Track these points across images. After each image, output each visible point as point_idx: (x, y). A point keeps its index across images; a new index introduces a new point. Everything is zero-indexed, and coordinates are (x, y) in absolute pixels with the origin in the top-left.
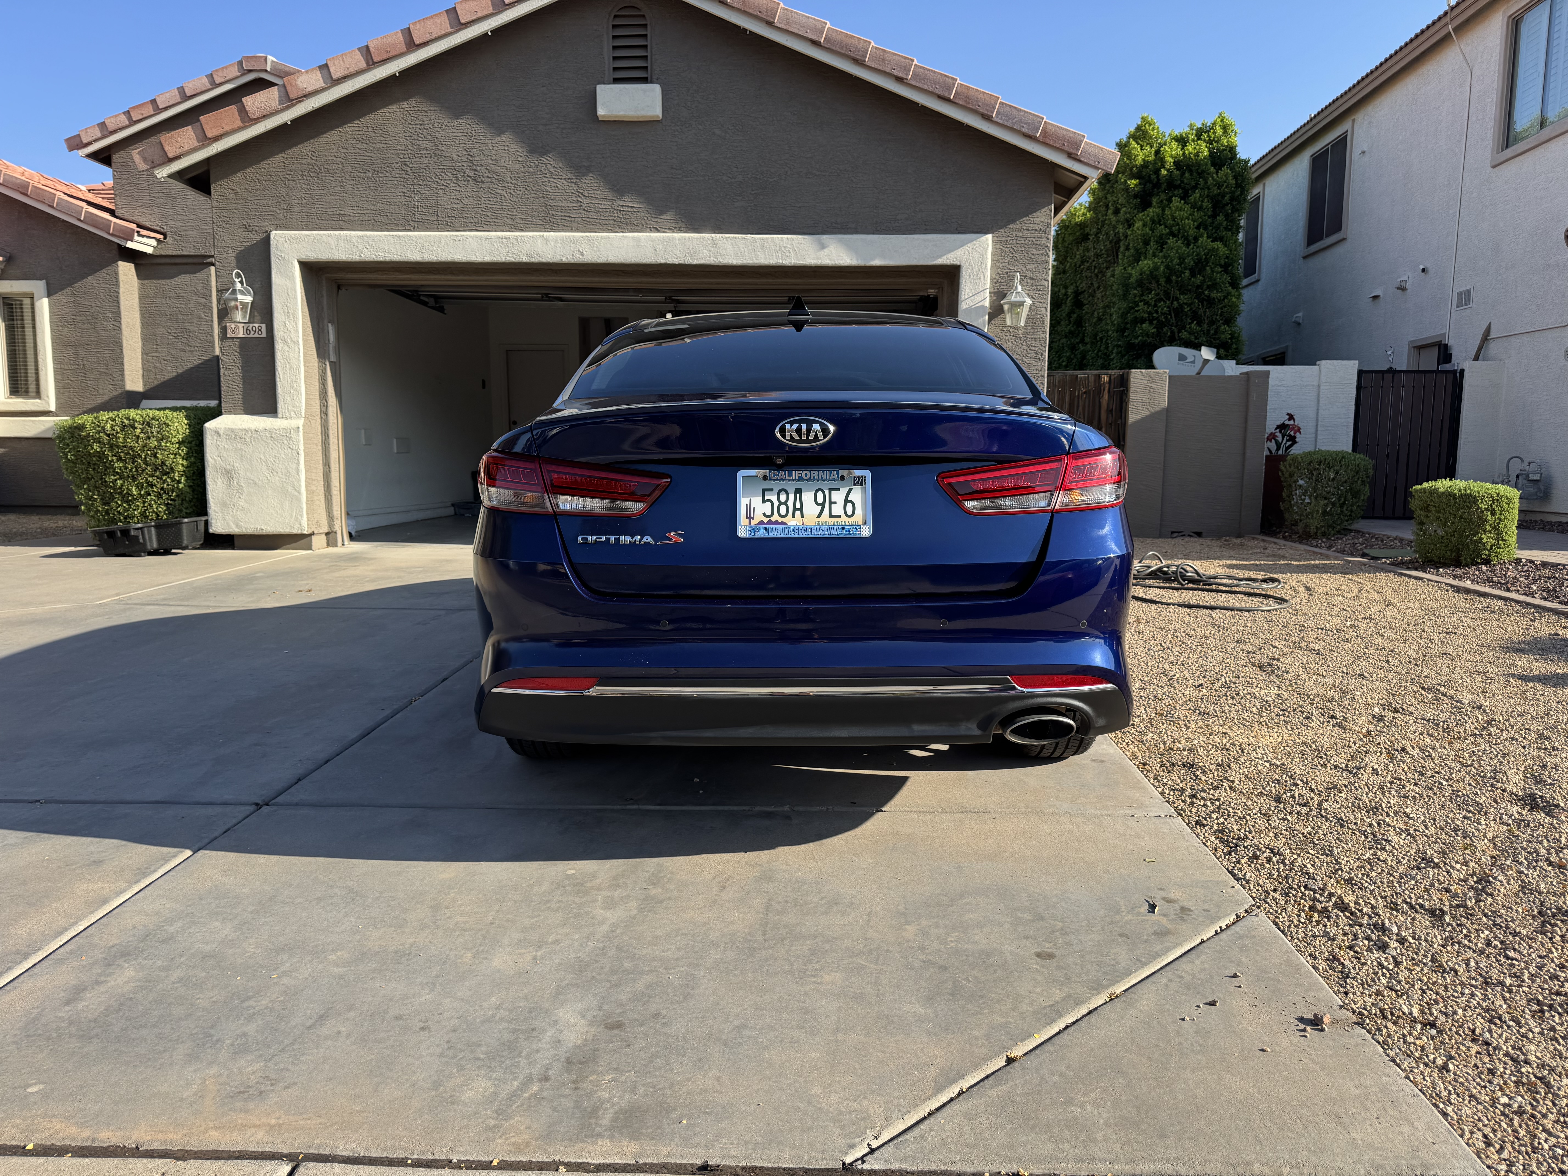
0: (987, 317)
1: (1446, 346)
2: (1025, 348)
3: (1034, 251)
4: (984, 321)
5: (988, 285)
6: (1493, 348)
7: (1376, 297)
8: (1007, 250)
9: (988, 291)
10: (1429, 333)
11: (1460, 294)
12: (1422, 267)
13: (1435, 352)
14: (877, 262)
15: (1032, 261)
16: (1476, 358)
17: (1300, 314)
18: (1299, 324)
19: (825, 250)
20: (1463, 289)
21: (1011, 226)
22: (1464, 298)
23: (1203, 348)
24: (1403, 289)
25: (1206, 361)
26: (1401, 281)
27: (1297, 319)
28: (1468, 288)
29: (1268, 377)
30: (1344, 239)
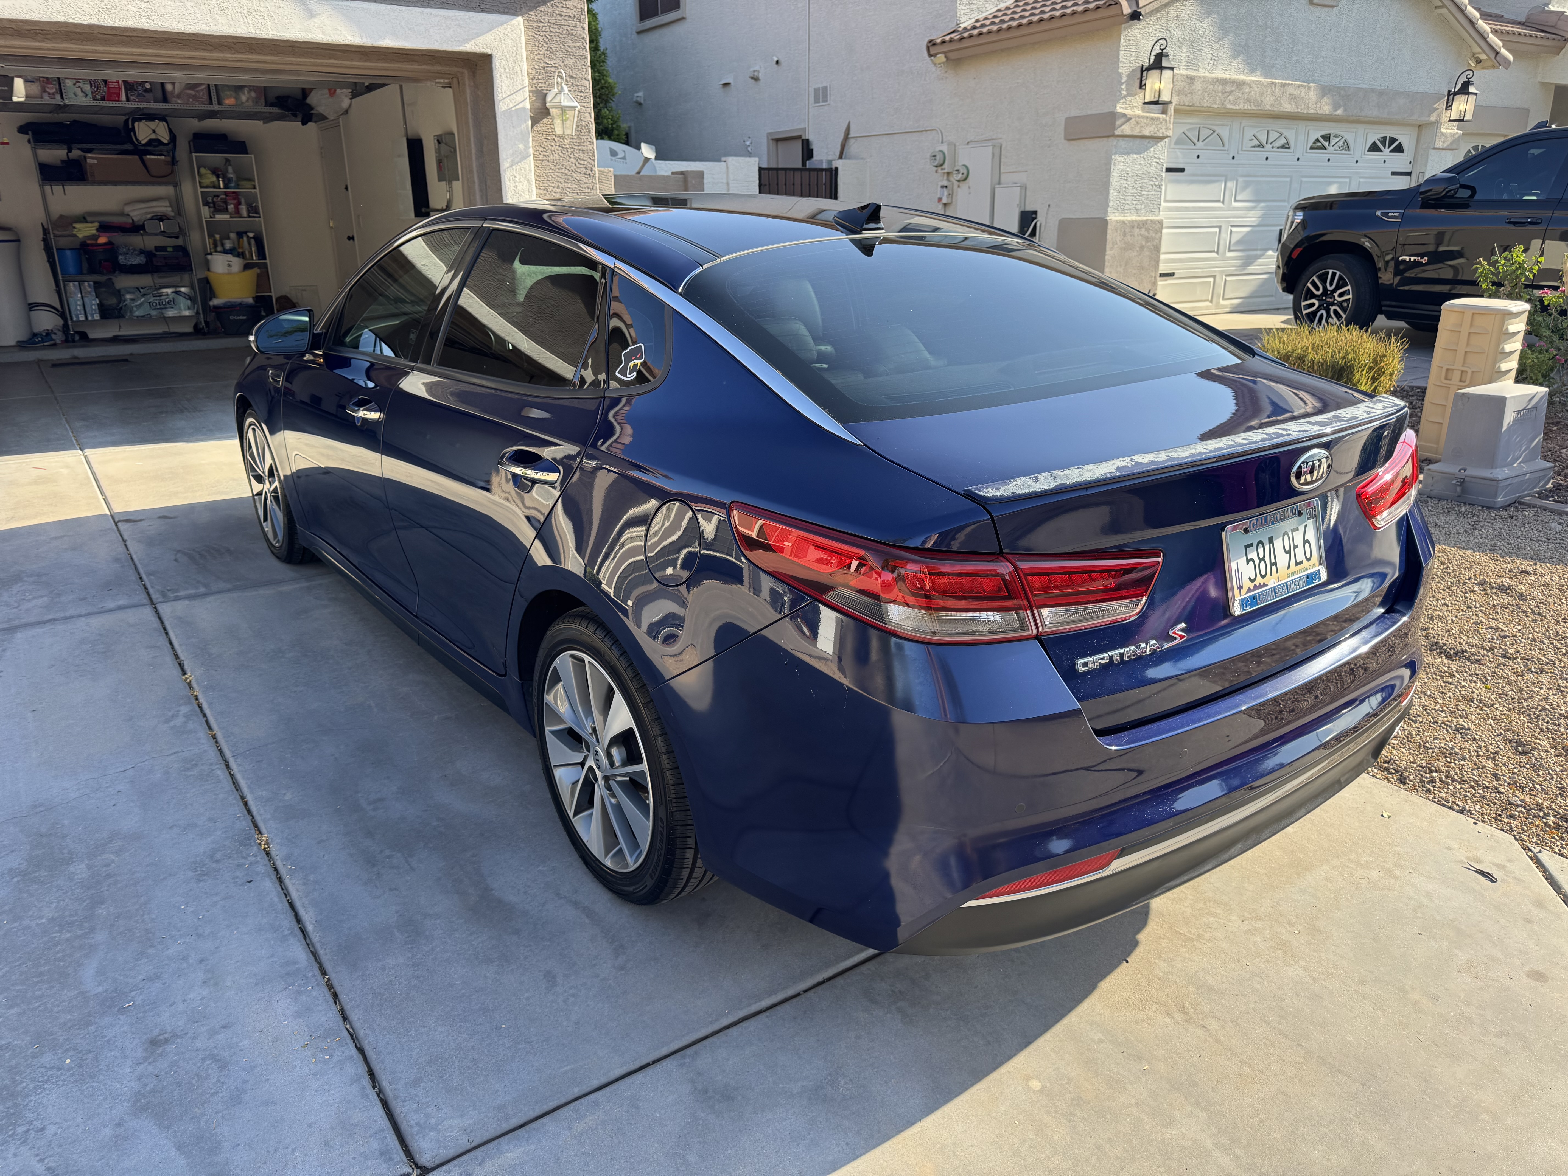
0: (530, 123)
1: (808, 140)
2: (574, 161)
3: (571, 44)
4: (527, 126)
5: (526, 83)
6: (853, 147)
7: (726, 85)
8: (541, 38)
9: (527, 89)
10: (787, 127)
11: (816, 90)
12: (776, 59)
13: (798, 147)
14: (388, 42)
15: (570, 55)
16: (841, 157)
17: (641, 94)
18: (640, 104)
19: (316, 20)
20: (820, 86)
21: (542, 8)
22: (821, 95)
23: (643, 145)
24: (756, 79)
25: (647, 160)
26: (755, 71)
27: (638, 99)
28: (824, 85)
29: (703, 178)
30: (683, 18)
